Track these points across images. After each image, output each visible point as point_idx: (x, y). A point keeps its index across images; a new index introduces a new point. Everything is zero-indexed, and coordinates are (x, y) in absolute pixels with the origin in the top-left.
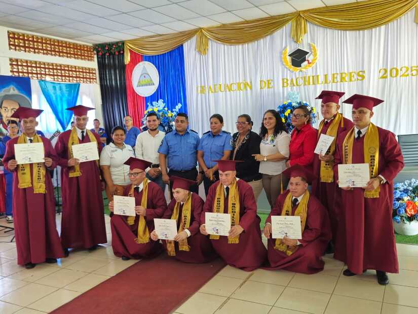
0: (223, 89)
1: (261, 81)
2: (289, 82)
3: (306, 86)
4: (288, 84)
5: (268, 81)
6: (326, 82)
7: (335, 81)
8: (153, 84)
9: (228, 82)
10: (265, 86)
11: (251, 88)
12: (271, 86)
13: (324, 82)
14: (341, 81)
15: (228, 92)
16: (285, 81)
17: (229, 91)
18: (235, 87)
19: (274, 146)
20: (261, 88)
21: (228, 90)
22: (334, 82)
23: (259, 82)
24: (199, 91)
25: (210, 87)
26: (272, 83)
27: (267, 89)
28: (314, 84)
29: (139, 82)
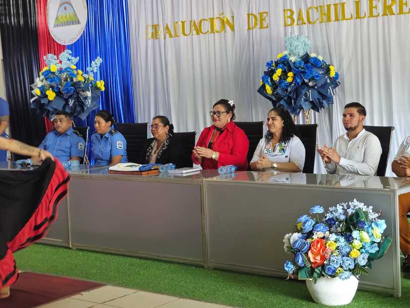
0: (187, 31)
1: (248, 15)
2: (295, 17)
3: (323, 24)
4: (293, 20)
5: (261, 14)
6: (358, 16)
7: (375, 13)
8: (79, 23)
9: (195, 18)
10: (256, 24)
11: (233, 29)
12: (265, 25)
13: (354, 15)
14: (385, 14)
15: (195, 36)
16: (289, 14)
17: (198, 33)
18: (206, 26)
19: (286, 157)
20: (249, 29)
21: (194, 32)
22: (371, 15)
23: (246, 16)
24: (150, 35)
25: (167, 28)
26: (267, 19)
27: (258, 31)
28: (337, 19)
29: (57, 18)
